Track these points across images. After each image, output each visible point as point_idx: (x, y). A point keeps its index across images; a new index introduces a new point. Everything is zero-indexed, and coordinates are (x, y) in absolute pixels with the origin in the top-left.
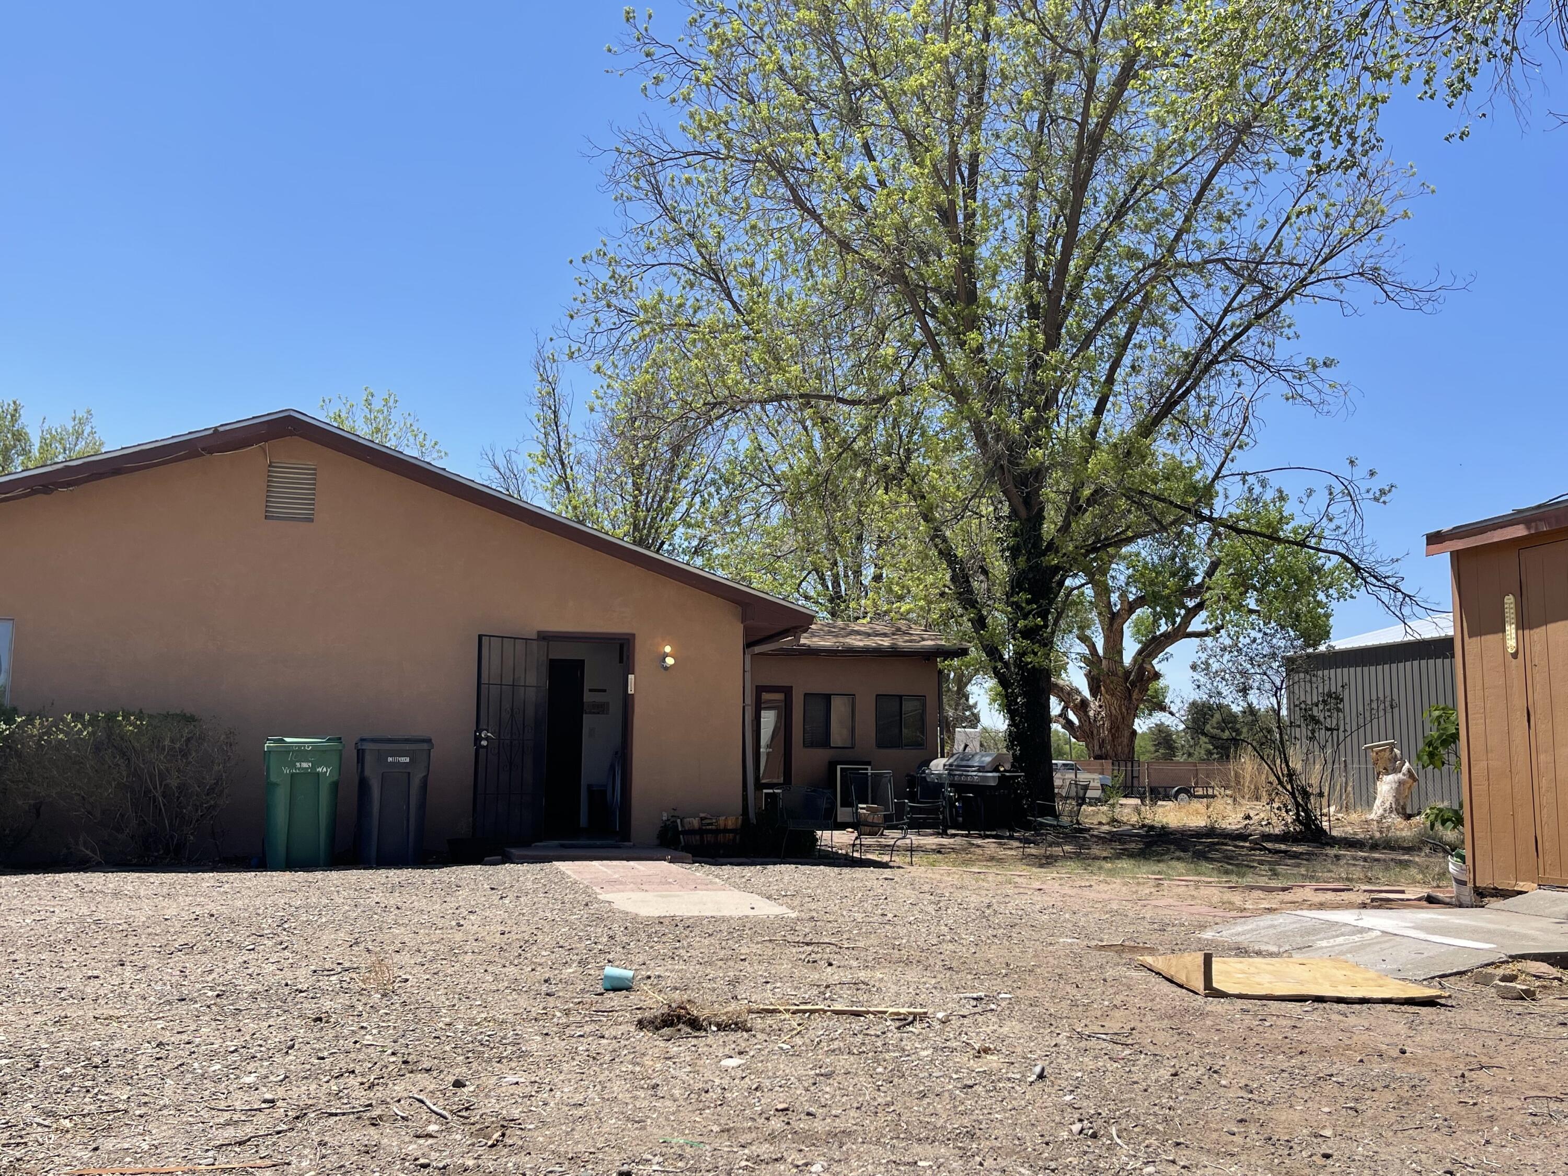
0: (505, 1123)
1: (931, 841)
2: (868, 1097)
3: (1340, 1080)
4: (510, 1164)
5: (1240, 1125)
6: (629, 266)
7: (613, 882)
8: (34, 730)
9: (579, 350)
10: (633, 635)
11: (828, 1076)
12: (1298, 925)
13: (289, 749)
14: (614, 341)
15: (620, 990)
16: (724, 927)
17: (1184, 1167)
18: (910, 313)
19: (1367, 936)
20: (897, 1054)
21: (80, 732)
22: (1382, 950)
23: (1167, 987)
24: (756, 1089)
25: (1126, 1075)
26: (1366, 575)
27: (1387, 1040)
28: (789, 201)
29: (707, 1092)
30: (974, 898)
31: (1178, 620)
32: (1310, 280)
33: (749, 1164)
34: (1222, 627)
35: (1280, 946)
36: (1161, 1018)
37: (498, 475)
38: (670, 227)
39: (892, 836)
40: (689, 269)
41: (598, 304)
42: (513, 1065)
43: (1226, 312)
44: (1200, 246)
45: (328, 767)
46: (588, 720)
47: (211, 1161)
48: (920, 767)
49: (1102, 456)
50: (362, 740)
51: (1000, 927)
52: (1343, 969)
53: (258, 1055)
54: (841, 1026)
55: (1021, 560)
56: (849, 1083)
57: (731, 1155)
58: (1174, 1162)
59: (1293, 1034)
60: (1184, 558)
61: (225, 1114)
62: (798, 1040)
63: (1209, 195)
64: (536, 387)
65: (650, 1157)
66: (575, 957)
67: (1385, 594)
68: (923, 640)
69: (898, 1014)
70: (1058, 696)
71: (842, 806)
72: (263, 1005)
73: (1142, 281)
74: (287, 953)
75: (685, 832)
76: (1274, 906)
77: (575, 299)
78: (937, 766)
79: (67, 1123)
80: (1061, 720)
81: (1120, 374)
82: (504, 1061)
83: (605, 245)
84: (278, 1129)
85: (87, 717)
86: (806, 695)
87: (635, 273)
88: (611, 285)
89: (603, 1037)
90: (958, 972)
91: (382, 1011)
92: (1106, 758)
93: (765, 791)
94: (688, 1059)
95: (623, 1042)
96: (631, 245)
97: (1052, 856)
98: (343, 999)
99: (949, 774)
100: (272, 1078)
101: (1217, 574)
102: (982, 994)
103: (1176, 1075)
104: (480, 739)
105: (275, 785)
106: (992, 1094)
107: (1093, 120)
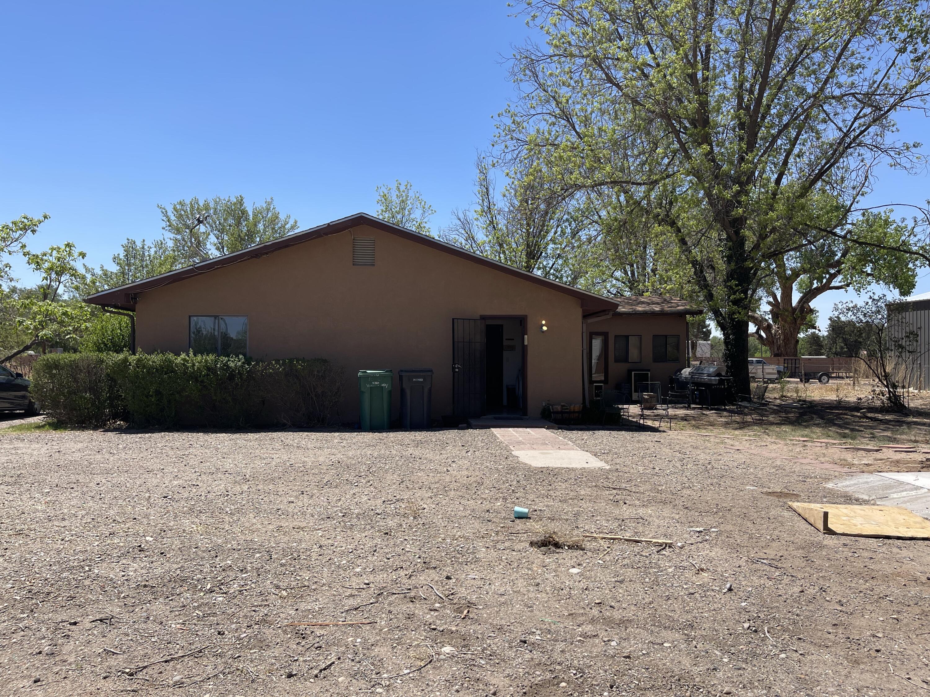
0: (469, 605)
1: (681, 412)
2: (640, 598)
3: (891, 599)
4: (471, 631)
5: (834, 627)
6: (522, 116)
7: (519, 443)
8: (260, 368)
9: (498, 162)
10: (526, 316)
11: (621, 582)
12: (881, 483)
13: (369, 376)
14: (515, 156)
15: (522, 518)
16: (572, 476)
17: (801, 654)
18: (671, 132)
19: (920, 492)
20: (656, 570)
21: (279, 368)
22: (927, 501)
24: (586, 589)
25: (775, 590)
27: (921, 569)
28: (604, 80)
29: (562, 590)
30: (702, 456)
31: (824, 281)
32: (906, 97)
33: (581, 638)
34: (850, 283)
35: (870, 496)
36: (798, 549)
37: (460, 223)
38: (543, 94)
39: (661, 410)
40: (552, 115)
41: (506, 138)
42: (473, 566)
43: (856, 119)
44: (840, 86)
45: (386, 384)
46: (506, 354)
47: (343, 619)
48: (676, 373)
49: (780, 207)
50: (402, 371)
51: (715, 477)
52: (903, 514)
53: (361, 555)
54: (629, 549)
55: (733, 264)
56: (632, 586)
57: (573, 632)
58: (796, 651)
59: (868, 563)
60: (830, 246)
61: (349, 590)
62: (607, 558)
63: (847, 53)
64: (478, 175)
65: (535, 630)
66: (501, 495)
68: (678, 306)
69: (658, 543)
70: (754, 322)
71: (635, 392)
72: (363, 523)
73: (805, 107)
74: (372, 488)
75: (554, 413)
76: (870, 462)
77: (495, 136)
78: (685, 372)
79: (284, 593)
80: (756, 335)
81: (791, 160)
82: (469, 564)
83: (509, 106)
84: (371, 601)
85: (281, 362)
86: (616, 336)
87: (525, 119)
88: (513, 127)
89: (514, 550)
90: (690, 510)
91: (414, 530)
92: (780, 356)
93: (595, 384)
94: (554, 567)
95: (524, 554)
96: (522, 104)
97: (747, 422)
98: (397, 520)
99: (692, 377)
100: (367, 570)
101: (848, 255)
102: (701, 529)
103: (803, 591)
104: (455, 368)
105: (364, 392)
106: (704, 599)
107: (777, 17)
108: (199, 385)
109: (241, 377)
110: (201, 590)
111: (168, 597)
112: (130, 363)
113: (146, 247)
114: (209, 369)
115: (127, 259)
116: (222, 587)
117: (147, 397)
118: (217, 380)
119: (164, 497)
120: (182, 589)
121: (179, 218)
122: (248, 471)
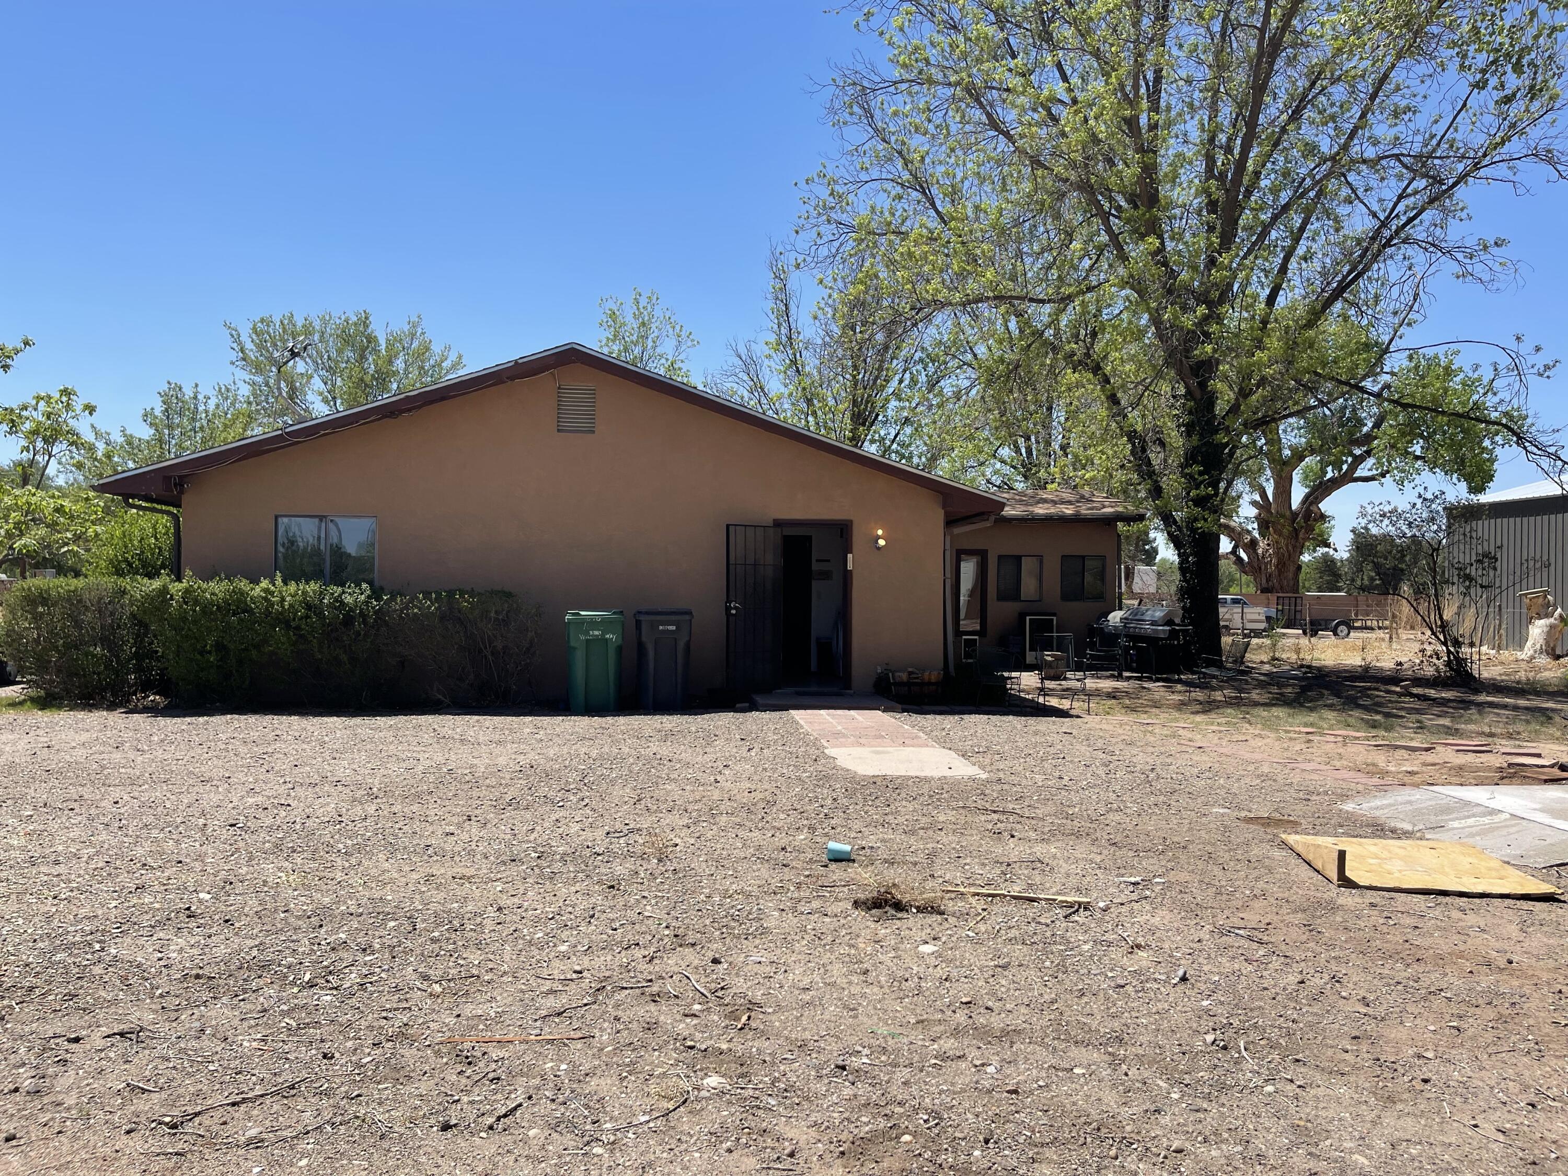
0: (750, 1006)
1: (1107, 684)
2: (1036, 993)
3: (1448, 995)
4: (754, 1050)
5: (1355, 1042)
6: (846, 184)
7: (837, 735)
8: (397, 605)
9: (805, 260)
10: (851, 521)
11: (1005, 967)
12: (1433, 803)
13: (583, 621)
14: (834, 251)
15: (841, 860)
16: (926, 789)
17: (1299, 1087)
18: (1096, 215)
19: (1496, 818)
20: (1062, 947)
21: (429, 607)
22: (1509, 834)
23: (1304, 869)
24: (946, 979)
25: (1257, 980)
26: (1527, 444)
27: (1498, 945)
28: (985, 124)
29: (906, 981)
30: (1141, 758)
31: (1345, 467)
32: (1484, 163)
33: (936, 1061)
34: (1388, 472)
35: (1415, 825)
36: (1295, 911)
37: (740, 362)
38: (881, 146)
39: (1073, 680)
40: (897, 183)
41: (820, 220)
42: (757, 941)
43: (1400, 197)
44: (1375, 143)
45: (613, 634)
46: (816, 585)
47: (538, 1031)
48: (1099, 619)
49: (1274, 343)
50: (639, 612)
51: (1161, 794)
52: (1470, 855)
53: (569, 923)
54: (1018, 912)
55: (1195, 438)
56: (1023, 974)
57: (924, 1050)
58: (1292, 1081)
59: (1411, 935)
60: (1354, 410)
61: (548, 982)
62: (982, 927)
63: (1388, 87)
64: (768, 282)
65: (860, 1049)
66: (805, 822)
67: (1545, 462)
68: (1104, 507)
69: (1066, 902)
70: (1229, 536)
71: (1030, 650)
72: (571, 869)
73: (1317, 177)
74: (588, 811)
75: (895, 684)
76: (1415, 769)
77: (800, 217)
78: (1114, 618)
79: (437, 988)
80: (1232, 556)
81: (1293, 264)
82: (750, 937)
83: (825, 167)
84: (585, 1001)
85: (434, 596)
86: (1000, 557)
87: (851, 189)
88: (831, 201)
89: (826, 915)
90: (1120, 848)
91: (658, 880)
92: (1271, 592)
93: (964, 637)
94: (893, 942)
95: (843, 921)
96: (847, 164)
97: (1215, 701)
98: (629, 864)
99: (1125, 626)
100: (579, 948)
101: (1385, 424)
102: (1138, 879)
103: (1303, 982)
104: (730, 608)
105: (574, 648)
106: (1140, 995)
107: (1274, 24)
108: (292, 633)
109: (364, 620)
110: (293, 984)
111: (236, 996)
112: (172, 595)
113: (200, 397)
114: (309, 607)
115: (168, 417)
116: (330, 978)
117: (201, 654)
118: (324, 626)
119: (231, 825)
120: (261, 982)
121: (260, 347)
122: (376, 782)
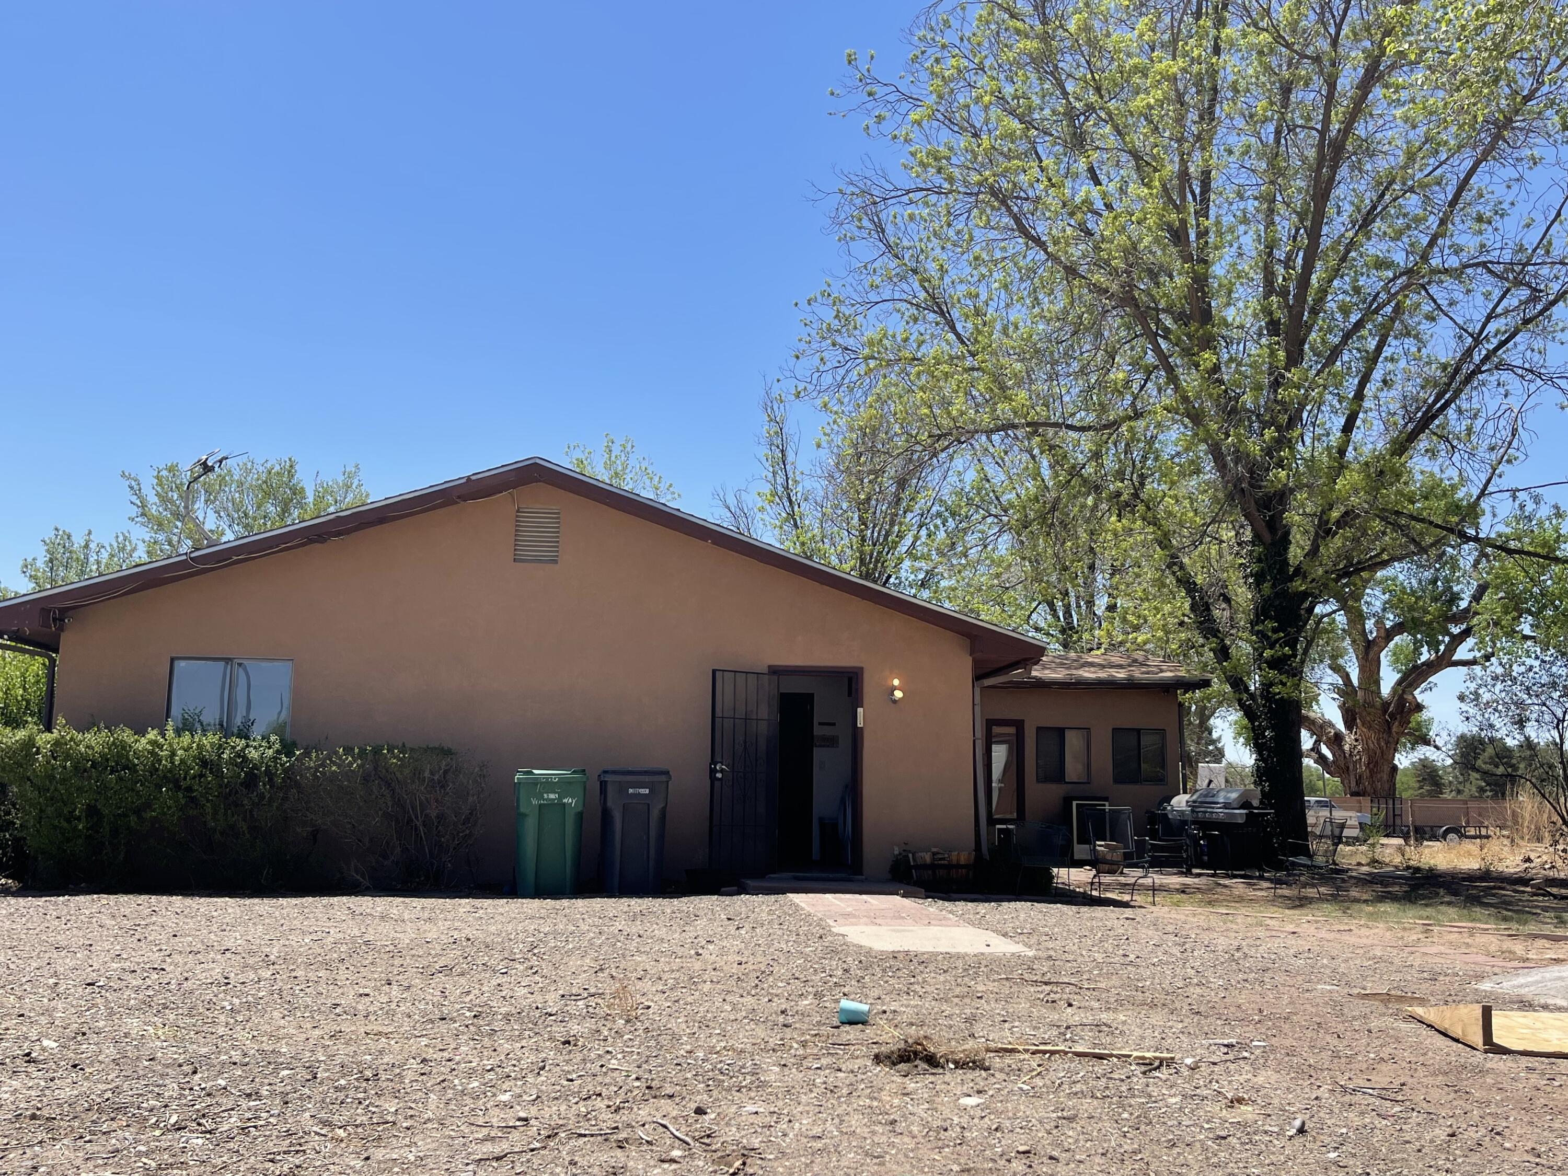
0: (746, 1152)
1: (1175, 880)
2: (1113, 1144)
6: (853, 305)
7: (846, 915)
8: (311, 763)
9: (805, 389)
10: (862, 669)
11: (1071, 1119)
13: (536, 782)
14: (839, 378)
15: (856, 1023)
16: (959, 963)
18: (1141, 335)
20: (1143, 1100)
21: (351, 764)
23: (1441, 1041)
24: (996, 1129)
25: (1396, 1134)
28: (1013, 230)
29: (946, 1130)
30: (1221, 940)
31: (1442, 648)
34: (1492, 655)
36: (1434, 1074)
37: (729, 514)
38: (894, 263)
39: (1133, 875)
40: (912, 304)
41: (823, 344)
42: (753, 1094)
43: (1489, 318)
44: (1457, 250)
45: (573, 798)
46: (818, 754)
48: (1161, 803)
50: (605, 772)
51: (1252, 971)
53: (513, 1075)
54: (1083, 1069)
55: (1266, 586)
56: (1093, 1128)
60: (1447, 581)
61: (483, 1129)
62: (1039, 1082)
63: (1466, 196)
64: (765, 428)
66: (810, 989)
68: (1162, 671)
69: (1143, 1058)
70: (1310, 730)
71: (1079, 843)
72: (516, 1027)
73: (1393, 291)
74: (537, 978)
75: (917, 866)
76: (1561, 957)
77: (800, 340)
78: (1180, 803)
79: (341, 1133)
80: (1313, 754)
81: (1370, 391)
82: (744, 1090)
83: (829, 286)
84: (532, 1146)
85: (356, 750)
86: (1039, 729)
87: (859, 311)
88: (835, 324)
89: (840, 1070)
90: (1206, 1017)
91: (626, 1037)
92: (1364, 795)
93: (998, 826)
94: (926, 1096)
95: (860, 1077)
96: (854, 284)
97: (1306, 898)
98: (590, 1024)
99: (1193, 811)
100: (525, 1097)
101: (1486, 598)
102: (1234, 1041)
103: (1453, 1135)
104: (716, 771)
105: (524, 815)
106: (1247, 1147)
107: (1335, 127)
108: (181, 795)
109: (271, 780)
110: (156, 1125)
111: (81, 1137)
112: (38, 749)
113: (92, 546)
114: (204, 763)
115: (52, 569)
116: (203, 1121)
117: (68, 821)
118: (221, 786)
119: (89, 984)
120: (115, 1125)
121: (164, 499)
122: (275, 950)
